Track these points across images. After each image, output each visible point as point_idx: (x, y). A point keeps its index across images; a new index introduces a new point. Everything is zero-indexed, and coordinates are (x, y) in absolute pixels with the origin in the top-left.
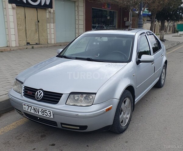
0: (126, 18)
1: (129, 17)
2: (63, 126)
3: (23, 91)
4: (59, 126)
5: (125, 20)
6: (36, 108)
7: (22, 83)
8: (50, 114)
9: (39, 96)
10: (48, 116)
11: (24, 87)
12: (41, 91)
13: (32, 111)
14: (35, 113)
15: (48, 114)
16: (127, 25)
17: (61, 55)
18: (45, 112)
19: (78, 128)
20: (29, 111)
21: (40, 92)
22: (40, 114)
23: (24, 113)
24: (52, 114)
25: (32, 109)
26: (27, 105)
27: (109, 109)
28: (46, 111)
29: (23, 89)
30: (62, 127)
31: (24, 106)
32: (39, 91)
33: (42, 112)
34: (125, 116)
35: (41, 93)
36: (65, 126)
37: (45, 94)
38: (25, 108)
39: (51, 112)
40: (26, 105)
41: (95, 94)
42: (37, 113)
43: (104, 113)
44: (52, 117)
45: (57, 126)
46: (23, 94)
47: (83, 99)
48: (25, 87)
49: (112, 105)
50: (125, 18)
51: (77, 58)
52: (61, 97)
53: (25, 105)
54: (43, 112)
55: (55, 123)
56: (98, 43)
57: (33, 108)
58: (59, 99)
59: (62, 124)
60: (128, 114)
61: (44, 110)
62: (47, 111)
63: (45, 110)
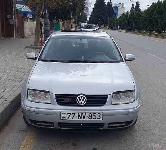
0: (10, 15)
1: (13, 14)
5: (8, 18)
6: (82, 113)
8: (99, 116)
9: (82, 101)
16: (12, 23)
28: (94, 115)
33: (89, 116)
35: (84, 98)
50: (8, 16)
54: (91, 116)
62: (96, 114)
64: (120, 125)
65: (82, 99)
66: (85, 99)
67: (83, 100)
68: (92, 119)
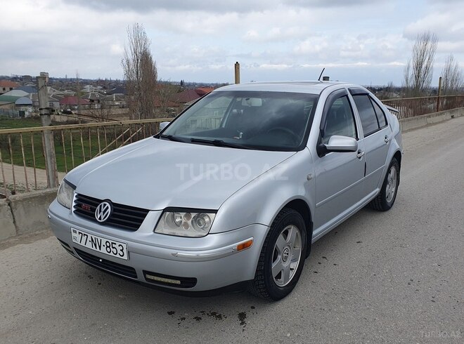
2: (148, 276)
3: (74, 204)
4: (141, 277)
7: (74, 187)
8: (122, 250)
9: (102, 213)
10: (118, 256)
11: (76, 194)
12: (108, 205)
13: (89, 245)
14: (94, 248)
15: (119, 252)
17: (164, 134)
18: (113, 248)
19: (178, 282)
20: (83, 244)
21: (105, 205)
22: (103, 250)
23: (75, 248)
24: (125, 251)
25: (88, 241)
26: (79, 233)
27: (245, 246)
29: (75, 199)
30: (147, 279)
31: (73, 234)
32: (103, 204)
33: (107, 247)
34: (287, 264)
35: (108, 207)
36: (152, 277)
37: (114, 209)
38: (75, 238)
39: (124, 246)
40: (78, 231)
41: (215, 211)
42: (98, 249)
43: (233, 253)
44: (125, 257)
45: (136, 277)
46: (73, 209)
47: (189, 222)
48: (79, 195)
49: (251, 238)
51: (194, 141)
52: (144, 216)
53: (75, 232)
54: (109, 247)
55: (130, 271)
56: (242, 111)
57: (89, 239)
58: (142, 221)
59: (145, 272)
60: (294, 260)
61: (110, 242)
63: (112, 243)
64: (169, 281)
65: (103, 210)
66: (109, 210)
67: (104, 212)
68: (111, 254)
